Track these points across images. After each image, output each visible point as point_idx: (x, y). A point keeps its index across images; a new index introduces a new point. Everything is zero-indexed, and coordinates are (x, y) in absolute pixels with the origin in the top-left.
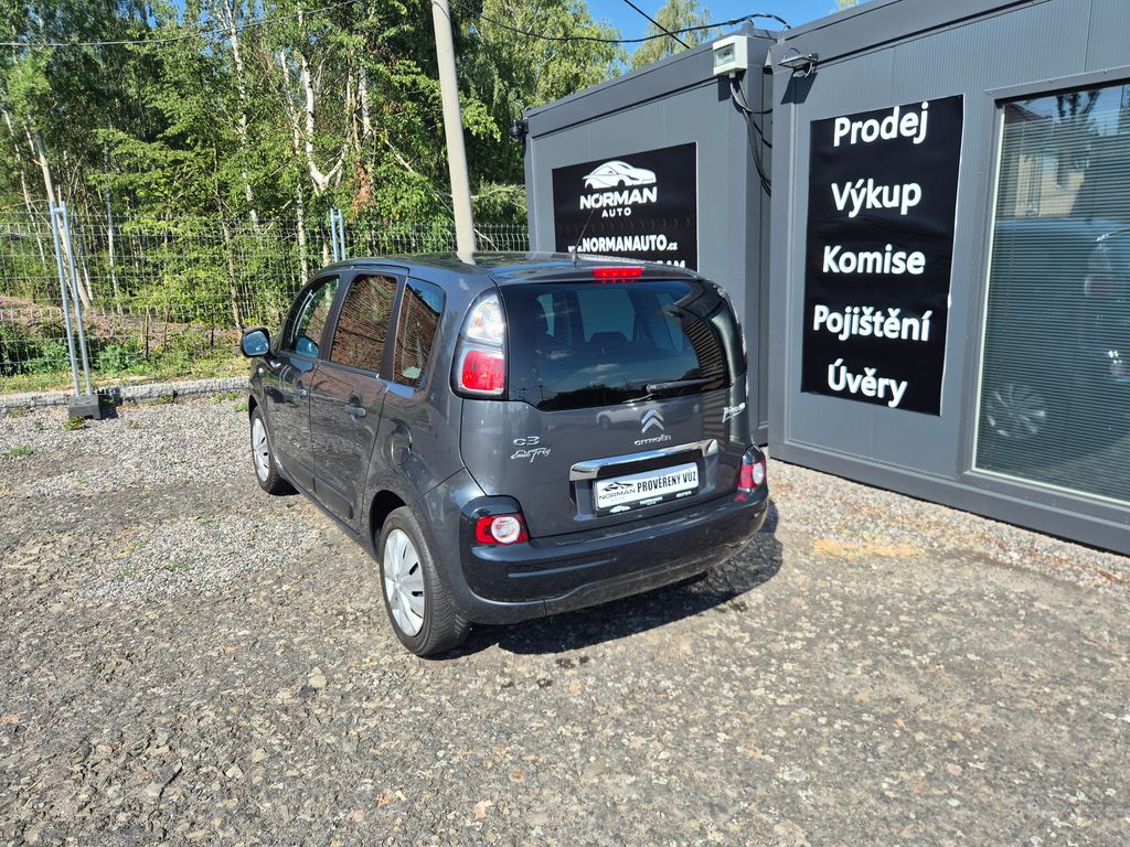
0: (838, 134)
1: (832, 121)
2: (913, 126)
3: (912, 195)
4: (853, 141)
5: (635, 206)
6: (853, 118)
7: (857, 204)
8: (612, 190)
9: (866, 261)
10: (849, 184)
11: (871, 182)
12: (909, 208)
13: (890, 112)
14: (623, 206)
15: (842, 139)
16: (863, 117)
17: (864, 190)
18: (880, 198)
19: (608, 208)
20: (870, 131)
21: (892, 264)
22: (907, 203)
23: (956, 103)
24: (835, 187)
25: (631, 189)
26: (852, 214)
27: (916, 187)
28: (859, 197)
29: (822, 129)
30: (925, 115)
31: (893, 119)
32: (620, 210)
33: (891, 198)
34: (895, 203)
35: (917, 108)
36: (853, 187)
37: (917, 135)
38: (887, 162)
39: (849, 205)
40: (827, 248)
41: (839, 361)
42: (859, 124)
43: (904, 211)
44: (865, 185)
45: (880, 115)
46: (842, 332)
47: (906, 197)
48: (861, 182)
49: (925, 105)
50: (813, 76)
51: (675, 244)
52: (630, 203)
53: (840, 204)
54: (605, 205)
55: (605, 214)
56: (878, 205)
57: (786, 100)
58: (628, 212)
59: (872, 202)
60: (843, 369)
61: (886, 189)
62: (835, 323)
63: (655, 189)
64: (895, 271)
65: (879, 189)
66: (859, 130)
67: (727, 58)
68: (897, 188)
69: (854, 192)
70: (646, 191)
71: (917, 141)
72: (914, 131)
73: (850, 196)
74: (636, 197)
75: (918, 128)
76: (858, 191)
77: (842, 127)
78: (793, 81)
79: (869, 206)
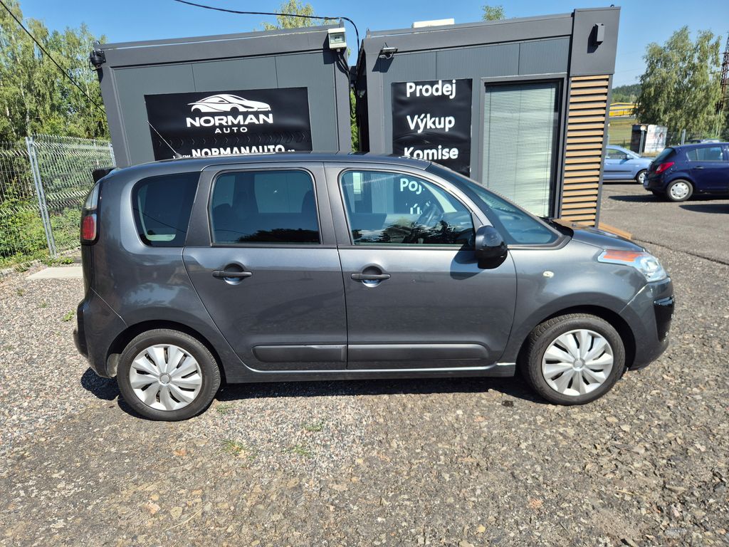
0: (409, 91)
1: (405, 84)
2: (449, 90)
3: (450, 122)
4: (418, 95)
5: (251, 126)
6: (417, 84)
7: (422, 126)
8: (225, 114)
9: (428, 154)
10: (416, 117)
11: (428, 116)
12: (449, 128)
13: (437, 82)
15: (411, 93)
16: (423, 84)
17: (425, 120)
18: (434, 123)
19: (221, 126)
20: (427, 90)
21: (442, 155)
22: (448, 126)
23: (470, 82)
24: (408, 117)
25: (245, 115)
26: (420, 132)
27: (452, 119)
28: (422, 123)
29: (398, 88)
30: (454, 85)
31: (439, 86)
32: (235, 129)
33: (440, 123)
34: (442, 126)
35: (450, 82)
36: (419, 117)
37: (451, 94)
38: (437, 106)
39: (417, 126)
40: (406, 149)
41: (416, 205)
42: (421, 87)
43: (447, 130)
44: (425, 117)
45: (432, 84)
46: (418, 190)
47: (447, 124)
48: (423, 115)
49: (454, 81)
50: (392, 58)
52: (246, 123)
53: (412, 126)
54: (217, 124)
55: (218, 131)
56: (433, 127)
57: (375, 69)
58: (244, 130)
59: (430, 124)
60: (418, 209)
61: (437, 119)
62: (413, 186)
63: (271, 115)
64: (444, 158)
65: (433, 119)
66: (421, 90)
67: (337, 40)
68: (442, 119)
69: (419, 121)
70: (262, 117)
71: (451, 97)
73: (417, 121)
74: (251, 119)
75: (452, 91)
76: (422, 120)
77: (411, 87)
78: (379, 60)
79: (428, 127)
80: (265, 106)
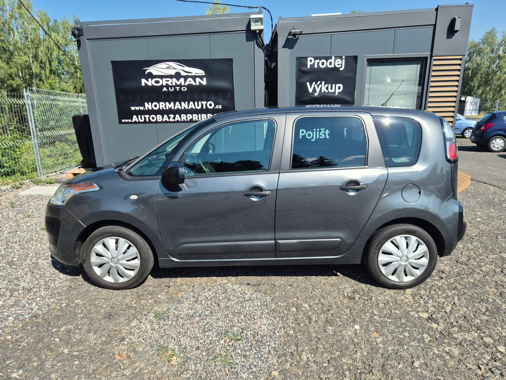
0: (309, 64)
1: (306, 58)
2: (340, 64)
3: (339, 88)
4: (316, 67)
5: (189, 86)
6: (315, 58)
7: (318, 90)
8: (171, 77)
10: (314, 83)
11: (323, 83)
12: (339, 93)
13: (331, 58)
14: (180, 86)
15: (310, 65)
16: (320, 58)
17: (320, 86)
18: (327, 88)
19: (167, 86)
20: (323, 64)
22: (337, 91)
23: (356, 58)
24: (308, 83)
25: (186, 78)
26: (316, 94)
27: (341, 86)
28: (317, 88)
29: (301, 61)
30: (344, 60)
31: (333, 61)
32: (178, 88)
33: (331, 89)
34: (333, 90)
35: (341, 58)
36: (316, 84)
37: (341, 67)
38: (330, 75)
39: (314, 90)
42: (318, 61)
43: (337, 94)
44: (321, 83)
45: (327, 59)
47: (337, 89)
48: (319, 82)
49: (344, 57)
50: (298, 39)
51: (220, 106)
52: (186, 84)
53: (311, 90)
54: (164, 84)
55: (165, 89)
56: (326, 91)
57: (284, 47)
58: (184, 89)
59: (324, 89)
61: (330, 86)
63: (205, 79)
65: (327, 85)
66: (318, 63)
67: (256, 23)
68: (334, 85)
69: (316, 86)
70: (198, 80)
71: (341, 69)
72: (340, 66)
73: (314, 86)
74: (190, 81)
75: (342, 65)
76: (318, 86)
77: (311, 61)
78: (288, 39)
79: (323, 91)
80: (201, 72)
